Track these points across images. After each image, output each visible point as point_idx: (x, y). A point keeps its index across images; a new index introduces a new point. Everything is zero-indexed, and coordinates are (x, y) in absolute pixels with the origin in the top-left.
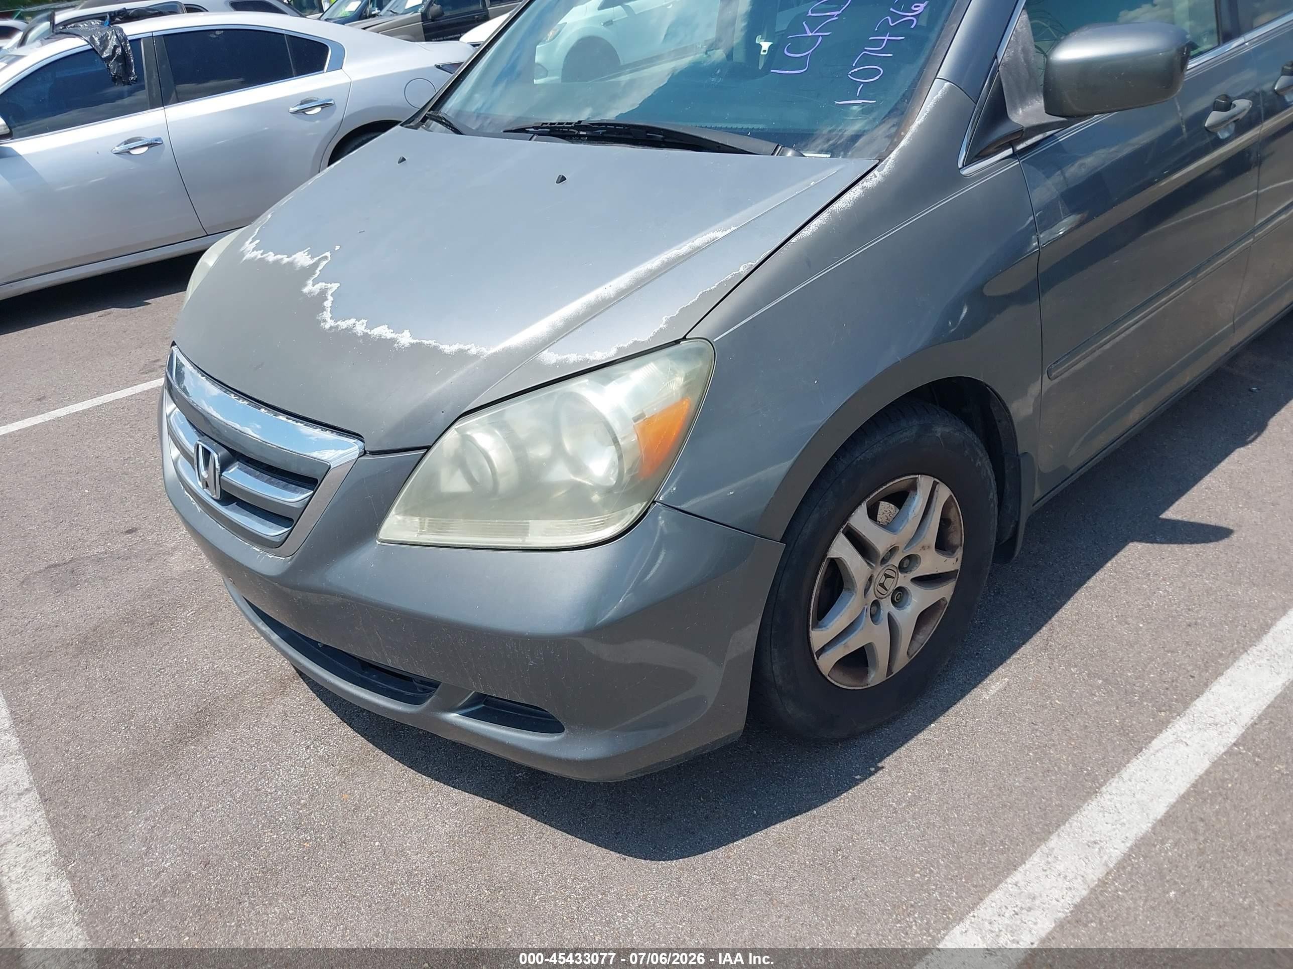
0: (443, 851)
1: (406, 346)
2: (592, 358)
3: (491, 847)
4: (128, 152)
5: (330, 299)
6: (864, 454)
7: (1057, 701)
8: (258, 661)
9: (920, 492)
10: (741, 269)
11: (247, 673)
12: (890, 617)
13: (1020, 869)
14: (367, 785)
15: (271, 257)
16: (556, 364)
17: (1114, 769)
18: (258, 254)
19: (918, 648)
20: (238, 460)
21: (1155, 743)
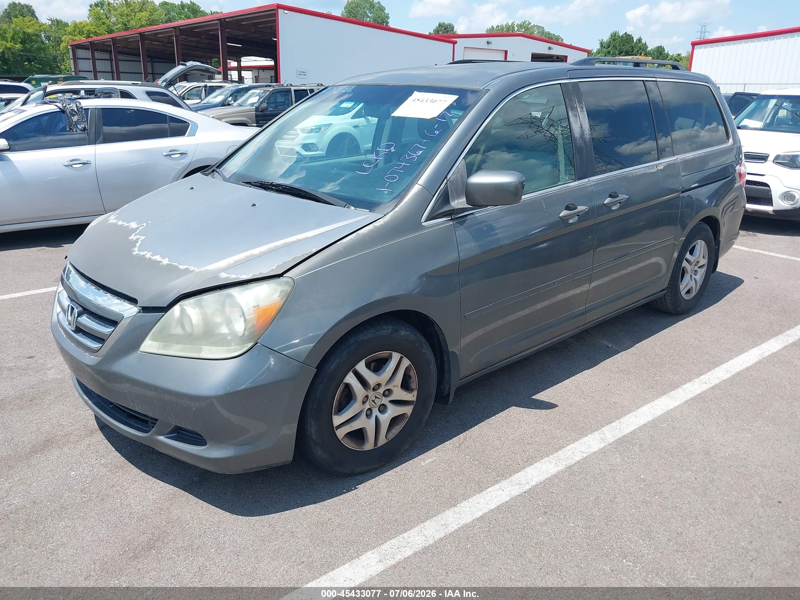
0: (149, 506)
1: (165, 264)
2: (241, 277)
3: (172, 506)
4: (71, 166)
5: (140, 242)
6: (363, 337)
7: (454, 469)
8: (82, 421)
9: (393, 359)
10: (313, 250)
11: (75, 426)
12: (376, 417)
13: (408, 532)
14: (121, 477)
15: (120, 223)
16: (225, 278)
17: (466, 497)
18: (115, 221)
19: (392, 435)
20: (86, 313)
21: (490, 489)
